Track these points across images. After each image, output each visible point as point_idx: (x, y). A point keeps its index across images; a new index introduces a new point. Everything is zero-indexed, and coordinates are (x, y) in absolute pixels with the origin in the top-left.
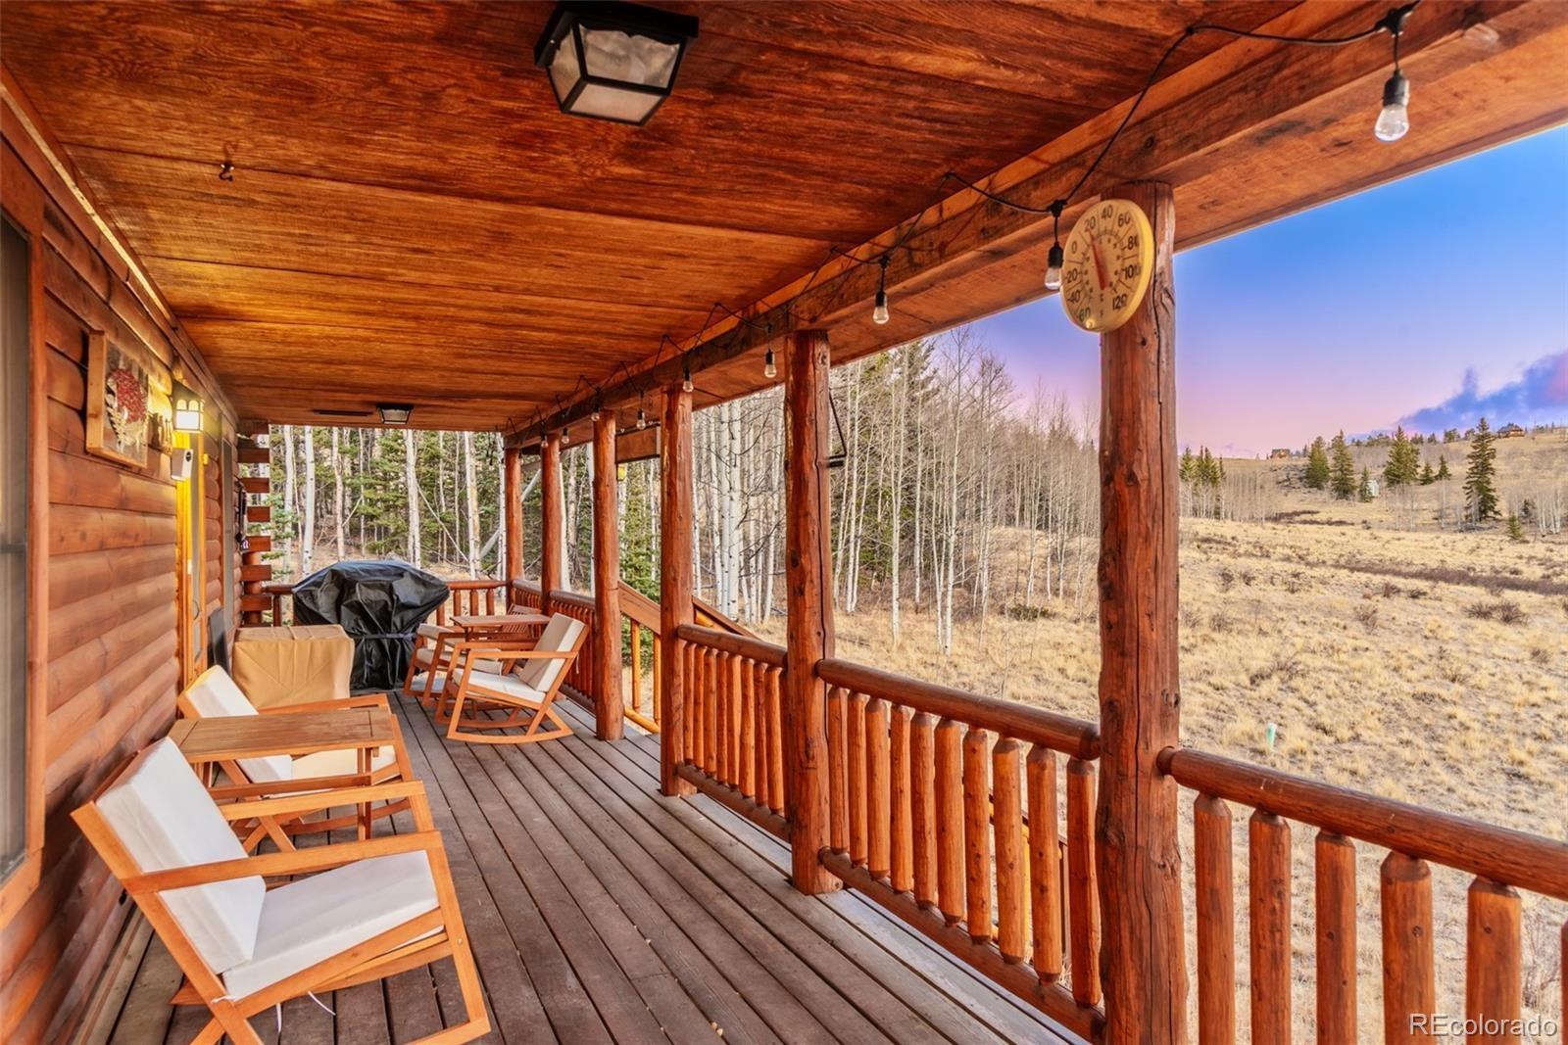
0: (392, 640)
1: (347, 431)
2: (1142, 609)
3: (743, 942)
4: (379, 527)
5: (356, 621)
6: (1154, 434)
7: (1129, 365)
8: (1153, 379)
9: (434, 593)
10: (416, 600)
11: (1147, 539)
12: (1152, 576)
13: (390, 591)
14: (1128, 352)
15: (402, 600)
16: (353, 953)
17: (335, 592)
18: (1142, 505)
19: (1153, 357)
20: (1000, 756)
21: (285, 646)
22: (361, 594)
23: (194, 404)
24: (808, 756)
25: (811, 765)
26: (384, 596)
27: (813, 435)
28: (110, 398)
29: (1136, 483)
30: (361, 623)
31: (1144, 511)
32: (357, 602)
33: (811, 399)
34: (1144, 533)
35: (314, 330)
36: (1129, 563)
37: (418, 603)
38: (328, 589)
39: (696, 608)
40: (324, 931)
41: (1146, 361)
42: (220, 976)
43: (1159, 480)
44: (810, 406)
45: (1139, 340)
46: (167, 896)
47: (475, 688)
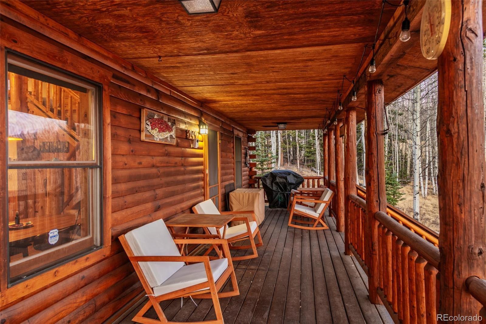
0: (287, 194)
1: (274, 131)
2: (455, 201)
3: (334, 316)
4: (310, 159)
5: (277, 188)
6: (462, 109)
7: (447, 72)
8: (461, 78)
9: (299, 180)
10: (294, 182)
11: (458, 164)
12: (461, 184)
13: (286, 179)
14: (446, 67)
15: (290, 182)
16: (184, 290)
17: (271, 179)
18: (455, 146)
19: (461, 66)
20: (417, 264)
21: (242, 194)
22: (278, 180)
23: (204, 127)
24: (373, 249)
25: (374, 253)
26: (285, 180)
27: (374, 122)
28: (147, 126)
29: (451, 135)
30: (278, 188)
31: (455, 149)
32: (277, 182)
33: (373, 108)
34: (455, 160)
35: (238, 103)
36: (447, 176)
37: (295, 183)
38: (270, 178)
39: (357, 188)
40: (178, 282)
41: (457, 69)
42: (152, 289)
43: (465, 132)
44: (373, 111)
45: (452, 59)
46: (140, 263)
47: (296, 210)
